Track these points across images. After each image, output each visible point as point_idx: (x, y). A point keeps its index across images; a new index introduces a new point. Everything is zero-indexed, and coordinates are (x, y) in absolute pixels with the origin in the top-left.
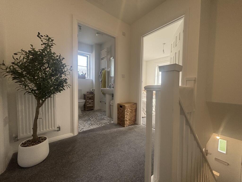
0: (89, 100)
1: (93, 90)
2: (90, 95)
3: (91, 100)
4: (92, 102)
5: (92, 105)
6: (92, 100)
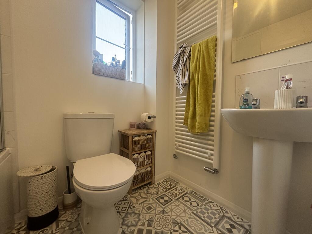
0: (139, 154)
1: (149, 118)
2: (143, 134)
3: (145, 152)
4: (148, 157)
5: (149, 169)
6: (149, 153)
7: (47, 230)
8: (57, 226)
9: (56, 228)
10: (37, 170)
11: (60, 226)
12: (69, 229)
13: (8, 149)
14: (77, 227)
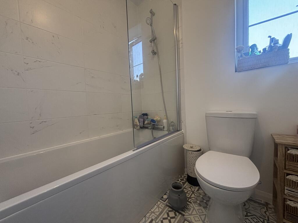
7: (193, 187)
8: (198, 190)
9: (197, 191)
10: (192, 147)
11: (199, 192)
12: (202, 198)
13: (182, 130)
14: (207, 201)
